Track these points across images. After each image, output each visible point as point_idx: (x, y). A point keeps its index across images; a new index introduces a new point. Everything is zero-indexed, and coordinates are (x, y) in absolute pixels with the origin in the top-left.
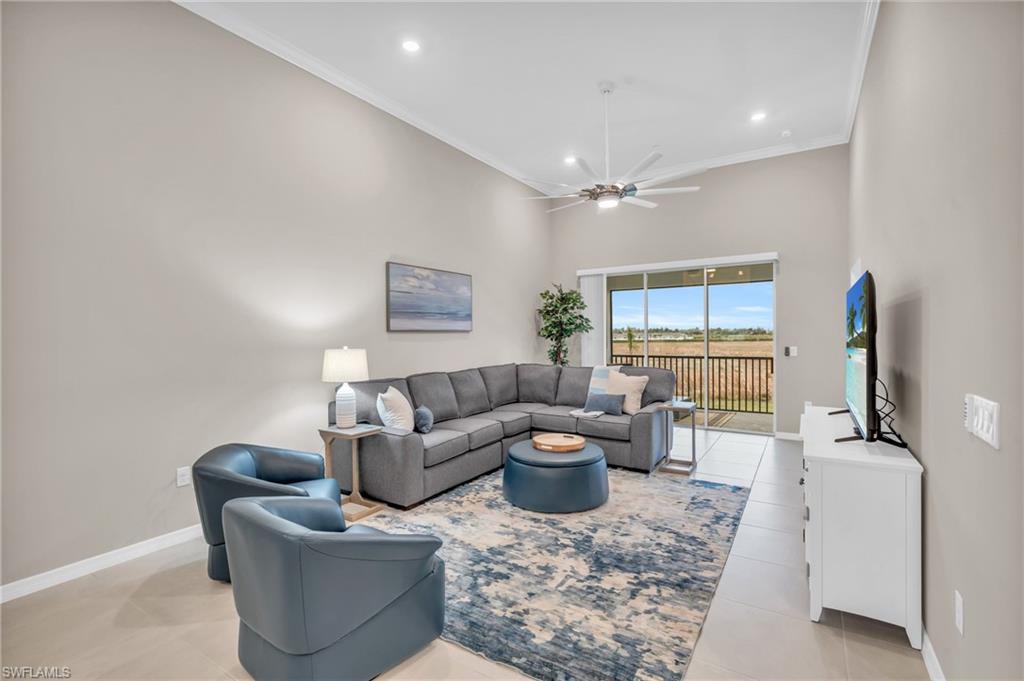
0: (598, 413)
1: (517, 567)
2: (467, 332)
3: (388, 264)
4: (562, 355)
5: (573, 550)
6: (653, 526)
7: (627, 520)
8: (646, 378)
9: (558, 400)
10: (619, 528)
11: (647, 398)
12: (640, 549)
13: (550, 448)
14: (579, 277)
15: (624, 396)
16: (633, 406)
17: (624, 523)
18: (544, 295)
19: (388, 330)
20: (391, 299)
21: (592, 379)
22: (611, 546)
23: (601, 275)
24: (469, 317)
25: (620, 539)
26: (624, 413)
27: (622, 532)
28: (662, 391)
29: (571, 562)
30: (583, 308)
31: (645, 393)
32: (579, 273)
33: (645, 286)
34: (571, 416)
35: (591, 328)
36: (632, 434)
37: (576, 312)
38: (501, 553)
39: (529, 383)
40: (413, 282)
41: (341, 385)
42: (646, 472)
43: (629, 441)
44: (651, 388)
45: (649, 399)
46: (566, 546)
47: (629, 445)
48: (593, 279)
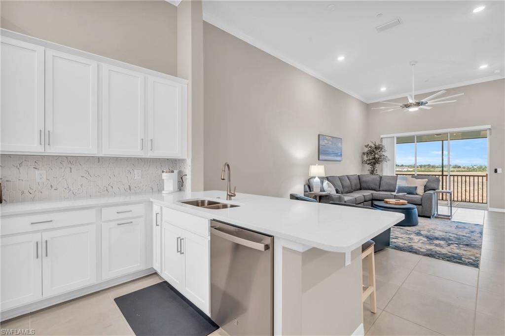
0: (405, 194)
2: (340, 161)
3: (319, 135)
4: (375, 172)
5: (416, 235)
6: (443, 232)
8: (427, 180)
9: (381, 189)
10: (429, 231)
11: (426, 188)
12: (443, 236)
14: (382, 138)
15: (416, 187)
16: (420, 191)
18: (366, 146)
19: (319, 159)
20: (320, 148)
21: (398, 181)
22: (430, 235)
23: (394, 137)
24: (341, 155)
26: (417, 194)
27: (431, 232)
28: (433, 185)
29: (418, 237)
31: (425, 186)
32: (382, 136)
33: (416, 142)
34: (392, 194)
36: (423, 202)
37: (384, 153)
39: (366, 182)
40: (326, 141)
41: (315, 177)
42: (429, 217)
43: (421, 205)
44: (428, 184)
45: (428, 189)
46: (412, 234)
47: (421, 206)
48: (389, 139)
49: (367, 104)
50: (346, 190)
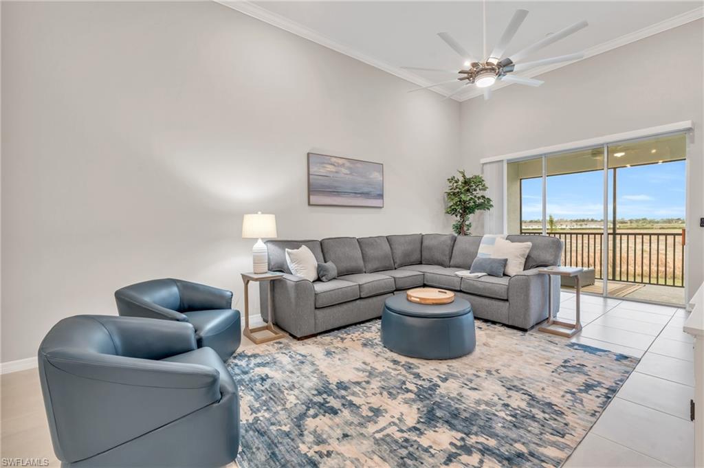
0: (480, 274)
1: (351, 404)
2: (381, 208)
3: (308, 154)
4: (465, 228)
5: (413, 396)
6: (508, 384)
7: (483, 374)
8: (530, 244)
9: (452, 263)
10: (471, 381)
11: (529, 263)
12: (483, 407)
13: (418, 300)
14: (483, 164)
15: (506, 260)
16: (515, 268)
17: (478, 377)
18: (450, 180)
19: (309, 204)
20: (311, 181)
21: (482, 245)
22: (452, 399)
23: (503, 161)
24: (381, 196)
25: (466, 392)
26: (505, 275)
27: (472, 385)
28: (547, 256)
29: (404, 408)
30: (484, 190)
31: (528, 258)
32: (483, 161)
34: (457, 276)
35: (491, 206)
36: (510, 294)
37: (479, 193)
38: (346, 388)
39: (430, 249)
40: (331, 168)
41: (256, 240)
42: (524, 330)
43: (507, 300)
44: (535, 254)
45: (532, 263)
46: (408, 391)
47: (507, 304)
48: (494, 165)
49: (460, 103)
50: (370, 266)
